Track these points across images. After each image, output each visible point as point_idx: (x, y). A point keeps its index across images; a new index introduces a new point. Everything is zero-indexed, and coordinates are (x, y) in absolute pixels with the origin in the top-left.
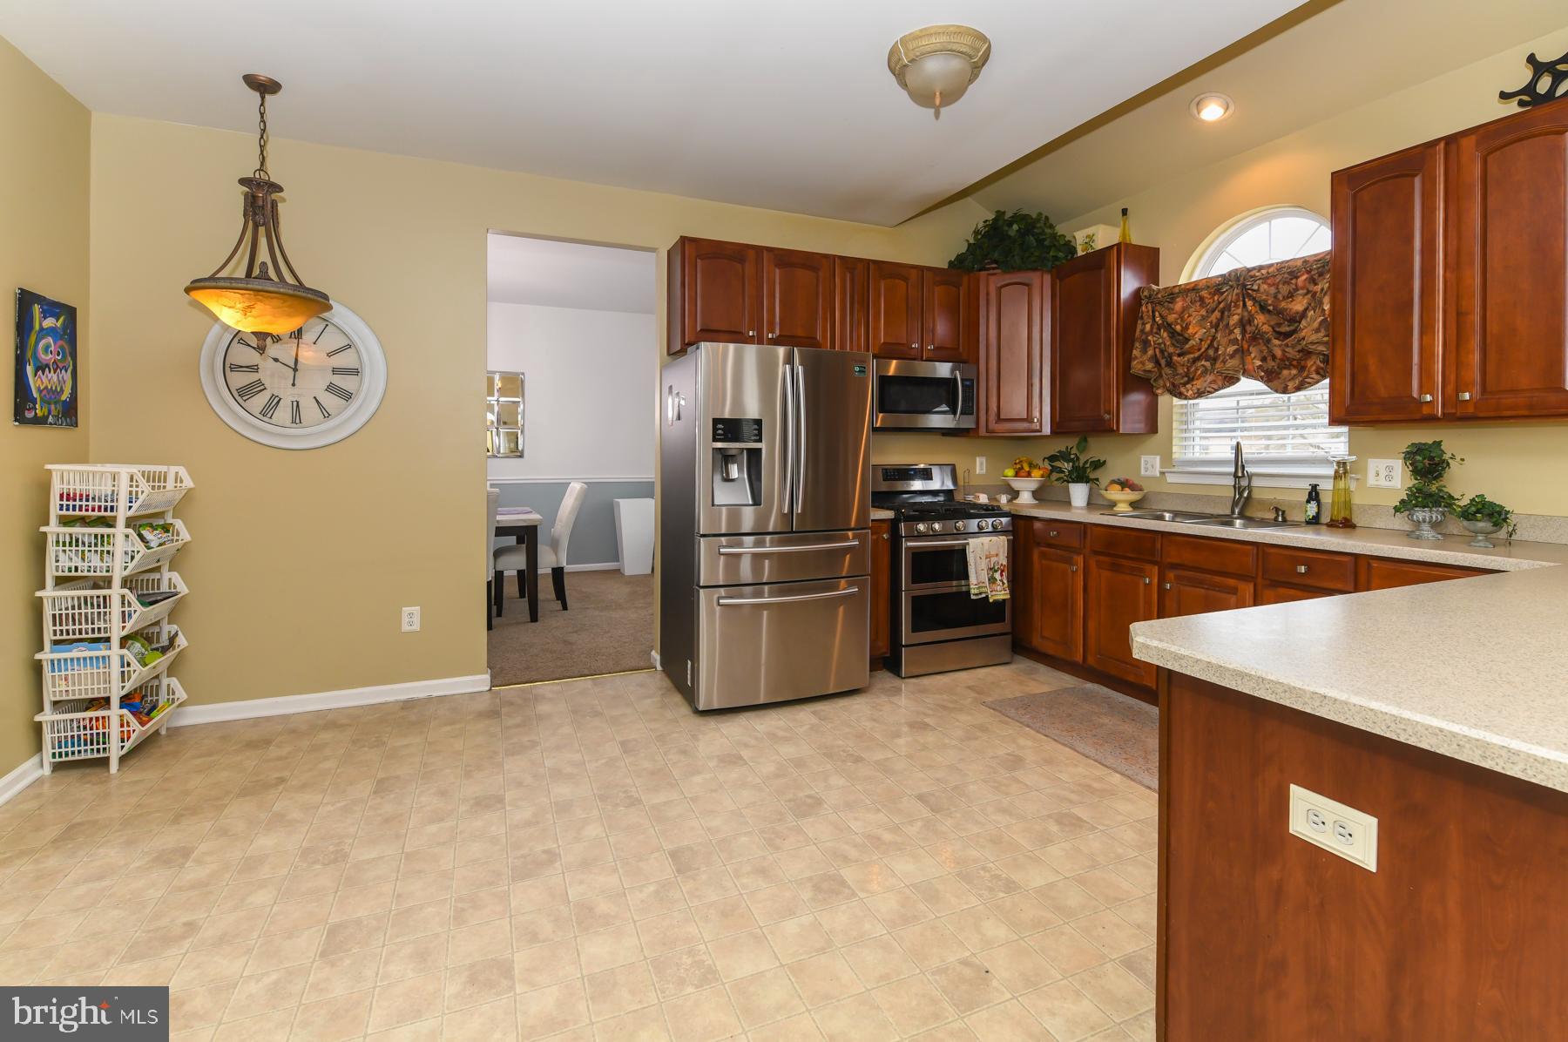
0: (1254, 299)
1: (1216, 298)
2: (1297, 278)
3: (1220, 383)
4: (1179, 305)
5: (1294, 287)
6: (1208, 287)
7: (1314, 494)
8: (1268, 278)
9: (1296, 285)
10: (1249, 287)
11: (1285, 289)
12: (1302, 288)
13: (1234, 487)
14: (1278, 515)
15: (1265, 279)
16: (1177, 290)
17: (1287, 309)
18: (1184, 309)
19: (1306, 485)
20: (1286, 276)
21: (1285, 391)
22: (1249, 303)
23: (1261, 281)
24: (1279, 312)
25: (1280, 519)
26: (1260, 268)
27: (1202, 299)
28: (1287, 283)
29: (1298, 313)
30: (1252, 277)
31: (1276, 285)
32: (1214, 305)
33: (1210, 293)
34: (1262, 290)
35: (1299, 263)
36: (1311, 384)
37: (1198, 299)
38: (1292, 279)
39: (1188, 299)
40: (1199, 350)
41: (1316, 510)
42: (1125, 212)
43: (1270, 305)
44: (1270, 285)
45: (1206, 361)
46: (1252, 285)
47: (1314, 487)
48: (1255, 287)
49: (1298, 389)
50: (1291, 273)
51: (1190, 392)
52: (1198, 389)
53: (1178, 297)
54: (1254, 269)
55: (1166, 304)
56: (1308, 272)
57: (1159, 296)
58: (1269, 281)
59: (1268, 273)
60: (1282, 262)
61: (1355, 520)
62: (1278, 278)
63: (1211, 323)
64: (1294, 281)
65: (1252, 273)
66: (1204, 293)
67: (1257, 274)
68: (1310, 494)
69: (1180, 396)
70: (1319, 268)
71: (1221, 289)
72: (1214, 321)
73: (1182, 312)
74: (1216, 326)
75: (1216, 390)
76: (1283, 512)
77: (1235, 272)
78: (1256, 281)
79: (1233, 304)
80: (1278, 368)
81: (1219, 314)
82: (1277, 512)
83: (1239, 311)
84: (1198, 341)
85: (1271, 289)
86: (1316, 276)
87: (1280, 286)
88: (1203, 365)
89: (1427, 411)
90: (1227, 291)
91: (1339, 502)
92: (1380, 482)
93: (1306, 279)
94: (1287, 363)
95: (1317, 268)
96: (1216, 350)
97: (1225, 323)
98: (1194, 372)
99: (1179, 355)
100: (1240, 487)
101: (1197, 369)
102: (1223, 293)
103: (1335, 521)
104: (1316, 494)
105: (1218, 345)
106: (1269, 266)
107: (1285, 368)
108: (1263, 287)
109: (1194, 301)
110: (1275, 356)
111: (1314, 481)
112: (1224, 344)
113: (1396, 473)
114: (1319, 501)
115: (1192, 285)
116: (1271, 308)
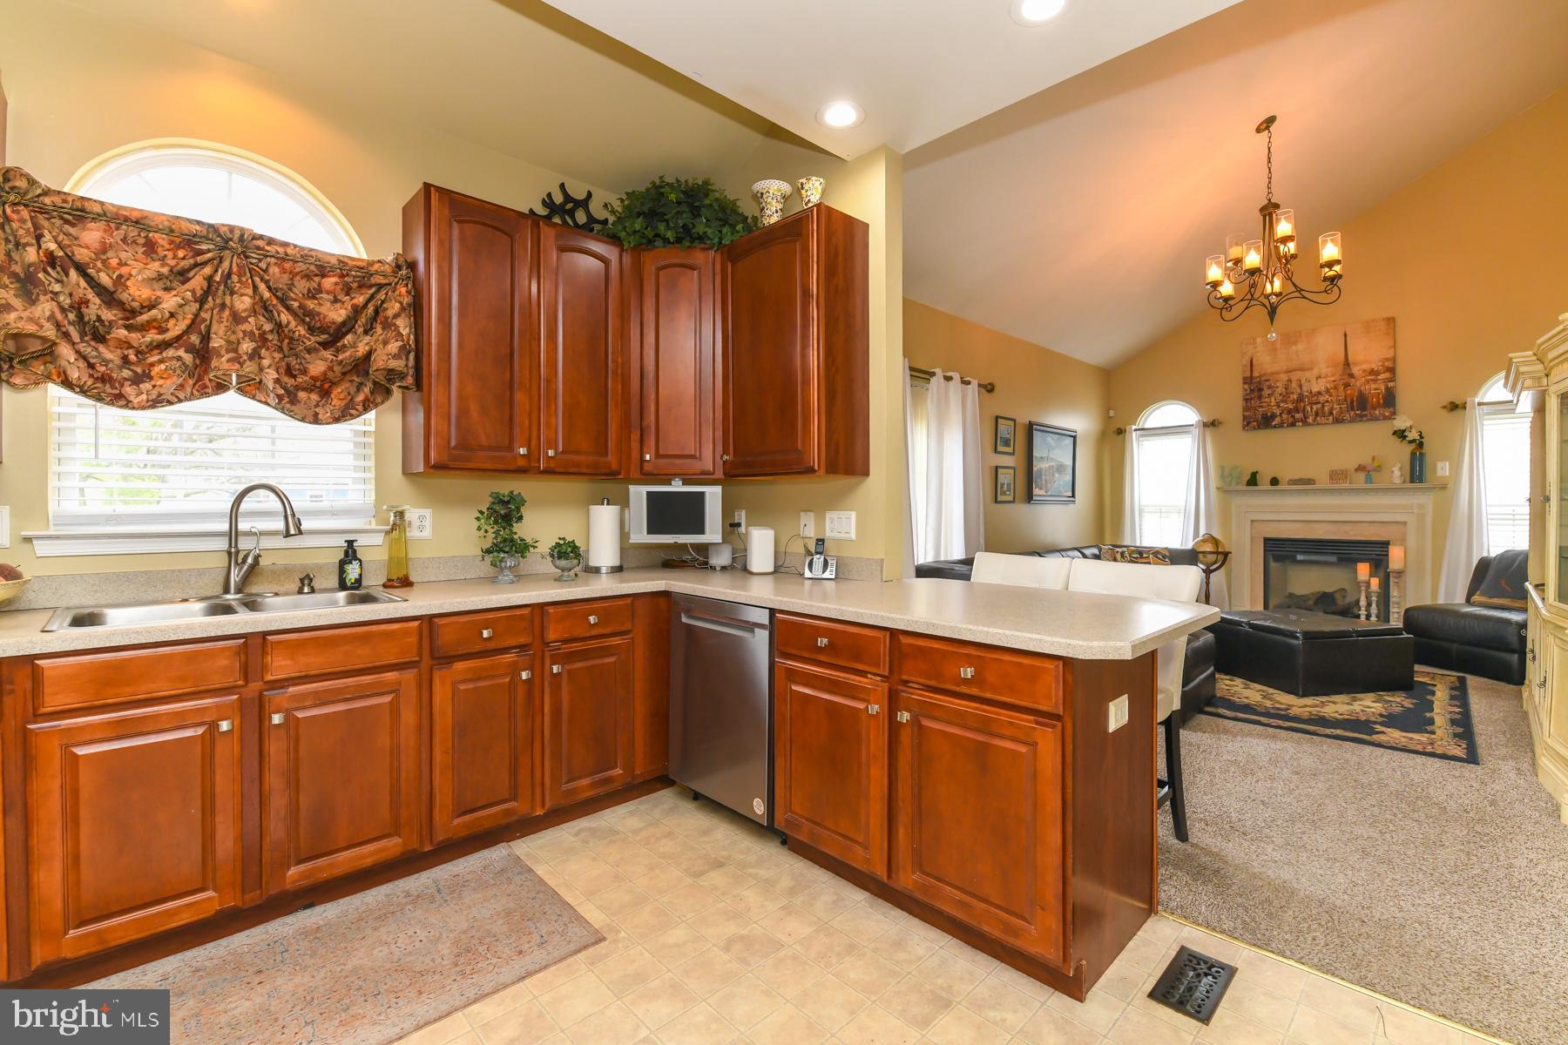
0: (266, 282)
1: (181, 254)
2: (324, 276)
3: (189, 389)
4: (91, 234)
5: (315, 286)
6: (172, 231)
7: (350, 553)
8: (283, 260)
9: (319, 285)
10: (254, 261)
11: (302, 286)
12: (328, 293)
13: (229, 553)
14: (303, 585)
16: (97, 209)
17: (319, 314)
18: (104, 249)
19: (340, 541)
20: (313, 268)
21: (316, 420)
22: (262, 286)
23: (273, 260)
24: (311, 314)
25: (306, 590)
26: (271, 241)
27: (150, 247)
28: (308, 277)
29: (334, 323)
30: (258, 248)
31: (293, 274)
32: (185, 264)
33: (171, 242)
34: (271, 272)
35: (334, 261)
36: (353, 417)
37: (142, 241)
38: (316, 275)
39: (118, 235)
40: (162, 331)
41: (358, 571)
43: (295, 300)
44: (284, 271)
45: (186, 352)
46: (260, 260)
47: (350, 543)
48: (263, 265)
49: (337, 420)
51: (144, 397)
52: (160, 395)
53: (93, 219)
54: (261, 237)
56: (342, 276)
57: (47, 200)
58: (287, 265)
59: (286, 254)
60: (311, 250)
61: (412, 579)
62: (300, 267)
63: (193, 292)
64: (317, 279)
65: (260, 243)
66: (161, 240)
67: (268, 248)
68: (346, 553)
69: (119, 400)
70: (359, 277)
71: (197, 243)
72: (199, 293)
73: (104, 251)
74: (202, 301)
75: (180, 401)
76: (311, 580)
77: (232, 229)
78: (266, 256)
79: (235, 278)
80: (298, 388)
81: (205, 285)
82: (302, 580)
83: (250, 291)
84: (167, 315)
85: (286, 276)
86: (355, 285)
87: (298, 278)
88: (179, 358)
89: (521, 463)
90: (209, 251)
91: (391, 558)
92: (413, 533)
93: (336, 284)
94: (318, 384)
95: (355, 277)
96: (206, 338)
97: (218, 301)
98: (152, 365)
99: (129, 328)
100: (238, 552)
101: (161, 361)
102: (202, 253)
103: (389, 580)
104: (355, 552)
105: (208, 333)
106: (285, 245)
107: (304, 389)
108: (275, 270)
109: (134, 242)
110: (305, 372)
111: (350, 537)
112: (221, 332)
113: (428, 523)
114: (360, 561)
115: (135, 215)
116: (296, 304)
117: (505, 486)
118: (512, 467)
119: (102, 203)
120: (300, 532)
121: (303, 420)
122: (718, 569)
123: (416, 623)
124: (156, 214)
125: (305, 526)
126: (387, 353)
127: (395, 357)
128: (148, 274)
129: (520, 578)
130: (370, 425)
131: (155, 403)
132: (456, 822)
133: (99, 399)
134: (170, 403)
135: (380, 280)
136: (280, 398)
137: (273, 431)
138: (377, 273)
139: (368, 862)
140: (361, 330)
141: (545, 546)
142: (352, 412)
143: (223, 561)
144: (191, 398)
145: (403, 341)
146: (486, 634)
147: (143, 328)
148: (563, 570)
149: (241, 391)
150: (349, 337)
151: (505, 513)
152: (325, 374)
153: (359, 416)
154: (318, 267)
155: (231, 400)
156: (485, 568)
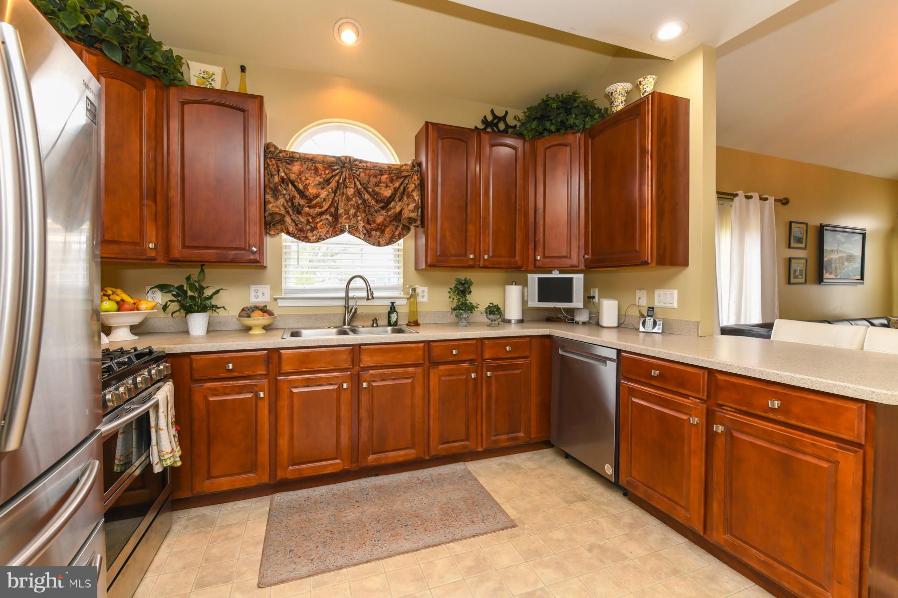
0: (359, 181)
1: (327, 172)
2: (382, 175)
3: (330, 233)
4: (296, 168)
5: (379, 180)
6: (324, 162)
7: (393, 309)
8: (366, 169)
9: (380, 179)
10: (354, 171)
11: (373, 180)
12: (384, 183)
13: (345, 307)
14: (374, 323)
15: (364, 169)
16: (298, 156)
17: (380, 193)
18: (300, 173)
19: (388, 302)
20: (378, 172)
21: (379, 245)
22: (358, 183)
23: (362, 170)
24: (377, 194)
25: (375, 325)
26: (361, 161)
27: (316, 169)
28: (375, 176)
29: (386, 197)
30: (356, 165)
31: (370, 176)
32: (329, 176)
33: (324, 167)
35: (386, 167)
36: (394, 242)
37: (313, 168)
38: (379, 175)
39: (305, 166)
40: (321, 207)
41: (396, 317)
42: (243, 69)
43: (370, 188)
44: (366, 175)
45: (330, 216)
46: (357, 171)
47: (393, 303)
48: (358, 173)
49: (387, 244)
50: (381, 171)
51: (315, 237)
52: (320, 236)
53: (297, 161)
54: (357, 160)
55: (284, 164)
56: (389, 174)
57: (281, 155)
58: (367, 172)
59: (367, 167)
60: (377, 163)
61: (419, 322)
62: (373, 172)
63: (332, 188)
64: (379, 177)
65: (357, 163)
66: (320, 166)
67: (360, 165)
68: (391, 308)
69: (306, 239)
70: (396, 173)
71: (333, 166)
72: (334, 189)
73: (300, 175)
74: (335, 192)
75: (327, 238)
76: (377, 321)
77: (346, 157)
78: (359, 169)
79: (347, 180)
80: (372, 230)
81: (336, 184)
82: (373, 321)
83: (353, 186)
84: (323, 200)
85: (366, 177)
86: (395, 178)
87: (372, 177)
88: (327, 219)
89: (471, 263)
90: (337, 169)
91: (410, 311)
92: (420, 299)
93: (387, 178)
94: (380, 227)
95: (395, 174)
96: (337, 209)
97: (341, 192)
98: (317, 223)
99: (310, 207)
100: (348, 306)
101: (321, 221)
102: (335, 170)
103: (409, 322)
104: (394, 307)
105: (338, 207)
106: (366, 162)
107: (374, 230)
108: (362, 175)
109: (311, 169)
110: (374, 222)
111: (393, 301)
112: (342, 206)
113: (426, 294)
114: (397, 312)
115: (311, 157)
116: (371, 190)
117: (464, 275)
118: (467, 265)
119: (299, 153)
120: (373, 298)
121: (374, 245)
122: (580, 323)
123: (422, 344)
124: (318, 155)
125: (375, 295)
126: (409, 209)
127: (413, 211)
128: (316, 182)
129: (470, 324)
130: (401, 246)
131: (319, 240)
132: (441, 447)
133: (299, 239)
134: (324, 239)
135: (405, 174)
136: (365, 234)
137: (362, 250)
138: (404, 170)
139: (401, 459)
140: (398, 199)
141: (482, 308)
142: (394, 240)
143: (342, 310)
144: (331, 236)
145: (416, 203)
146: (454, 352)
147: (314, 207)
148: (492, 321)
149: (350, 232)
150: (392, 203)
151: (463, 289)
152: (383, 222)
153: (396, 242)
154: (379, 171)
155: (346, 237)
156: (452, 318)
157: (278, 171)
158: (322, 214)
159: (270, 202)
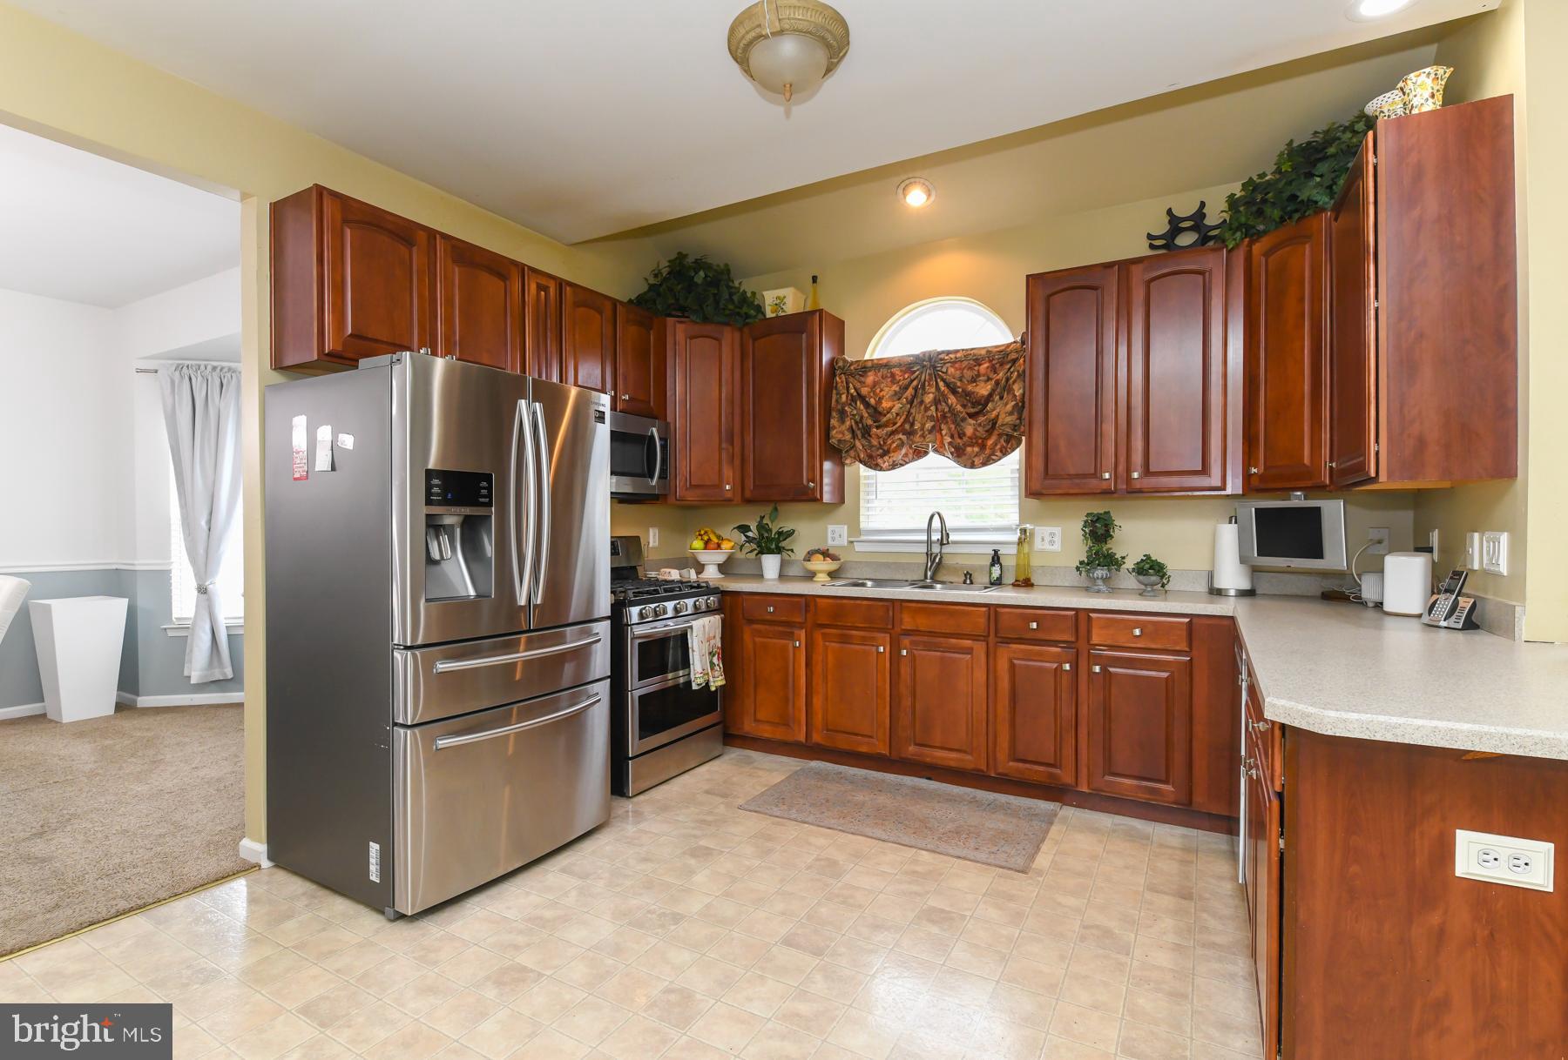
0: (944, 380)
1: (906, 376)
2: (980, 365)
3: (911, 456)
4: (870, 378)
5: (977, 373)
6: (901, 365)
7: (996, 559)
8: (955, 362)
9: (979, 372)
10: (940, 369)
11: (968, 374)
12: (983, 375)
13: (927, 554)
14: (966, 578)
15: (953, 363)
16: (870, 365)
17: (974, 393)
18: (875, 384)
19: (989, 551)
20: (971, 362)
21: (973, 466)
22: (941, 384)
23: (949, 364)
24: (967, 394)
25: (968, 582)
26: (948, 353)
27: (893, 375)
28: (971, 368)
29: (982, 397)
30: (941, 360)
31: (962, 370)
32: (906, 382)
33: (901, 371)
34: (949, 372)
35: (983, 352)
36: (995, 461)
37: (889, 375)
38: (975, 366)
39: (880, 374)
40: (895, 424)
41: (999, 572)
42: (815, 279)
43: (959, 387)
44: (956, 369)
45: (902, 434)
46: (942, 367)
47: (996, 552)
48: (944, 370)
49: (984, 464)
50: (977, 360)
51: (887, 463)
52: (894, 461)
53: (870, 371)
54: (943, 352)
55: (857, 377)
56: (990, 361)
57: (852, 368)
58: (957, 365)
59: (956, 358)
60: (970, 350)
61: (1032, 581)
62: (964, 363)
63: (906, 398)
64: (976, 368)
65: (942, 356)
66: (896, 371)
67: (946, 358)
68: (993, 558)
69: (876, 467)
71: (913, 367)
72: (910, 398)
73: (874, 386)
74: (911, 403)
75: (907, 463)
76: (971, 575)
77: (924, 354)
78: (945, 363)
79: (927, 383)
80: (965, 445)
81: (913, 392)
82: (965, 575)
83: (933, 390)
84: (895, 415)
85: (958, 372)
86: (997, 366)
87: (965, 371)
88: (900, 439)
90: (918, 370)
91: (1017, 565)
92: (1038, 545)
93: (988, 368)
94: (974, 441)
95: (998, 359)
96: (912, 425)
97: (919, 400)
98: (891, 445)
99: (878, 427)
100: (931, 554)
101: (893, 442)
102: (915, 372)
103: (1016, 581)
104: (998, 558)
105: (914, 420)
106: (957, 351)
107: (969, 446)
108: (951, 370)
109: (886, 377)
110: (964, 434)
111: (996, 547)
112: (919, 420)
113: (1057, 539)
114: (1001, 565)
115: (885, 361)
116: (960, 390)
118: (1099, 490)
119: (873, 360)
121: (965, 466)
124: (893, 358)
125: (952, 537)
126: (1002, 411)
127: (1011, 413)
128: (891, 393)
129: (1114, 591)
131: (894, 466)
133: (871, 468)
134: (902, 465)
135: (1014, 356)
136: (952, 453)
138: (1011, 351)
140: (998, 397)
142: (994, 457)
143: (923, 559)
144: (913, 460)
145: (1016, 400)
146: (1034, 625)
147: (886, 425)
148: (1146, 585)
149: (936, 451)
150: (990, 405)
151: (1100, 530)
152: (974, 434)
153: (1000, 459)
154: (972, 360)
155: (932, 458)
156: (1082, 580)
157: (848, 388)
158: (893, 433)
159: (834, 428)
